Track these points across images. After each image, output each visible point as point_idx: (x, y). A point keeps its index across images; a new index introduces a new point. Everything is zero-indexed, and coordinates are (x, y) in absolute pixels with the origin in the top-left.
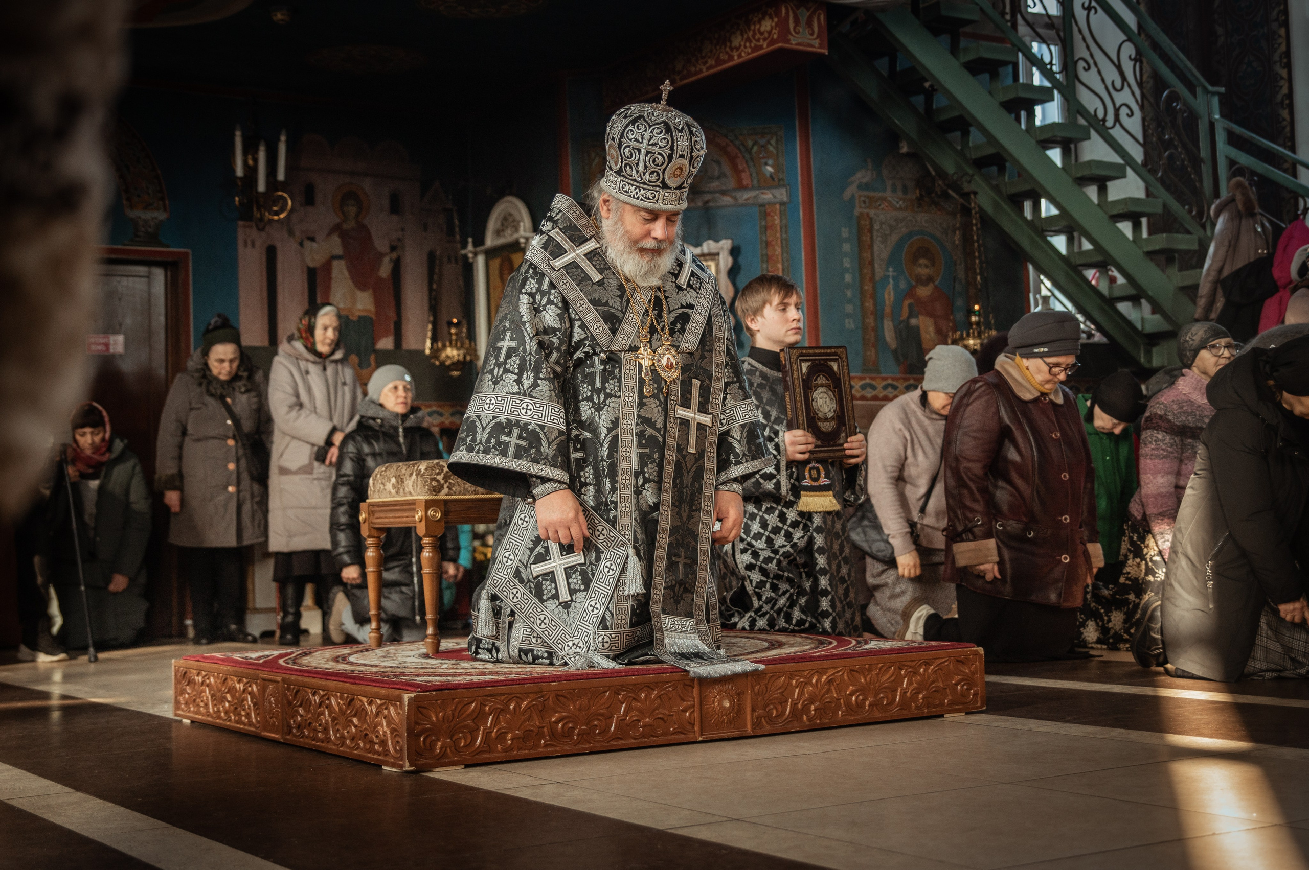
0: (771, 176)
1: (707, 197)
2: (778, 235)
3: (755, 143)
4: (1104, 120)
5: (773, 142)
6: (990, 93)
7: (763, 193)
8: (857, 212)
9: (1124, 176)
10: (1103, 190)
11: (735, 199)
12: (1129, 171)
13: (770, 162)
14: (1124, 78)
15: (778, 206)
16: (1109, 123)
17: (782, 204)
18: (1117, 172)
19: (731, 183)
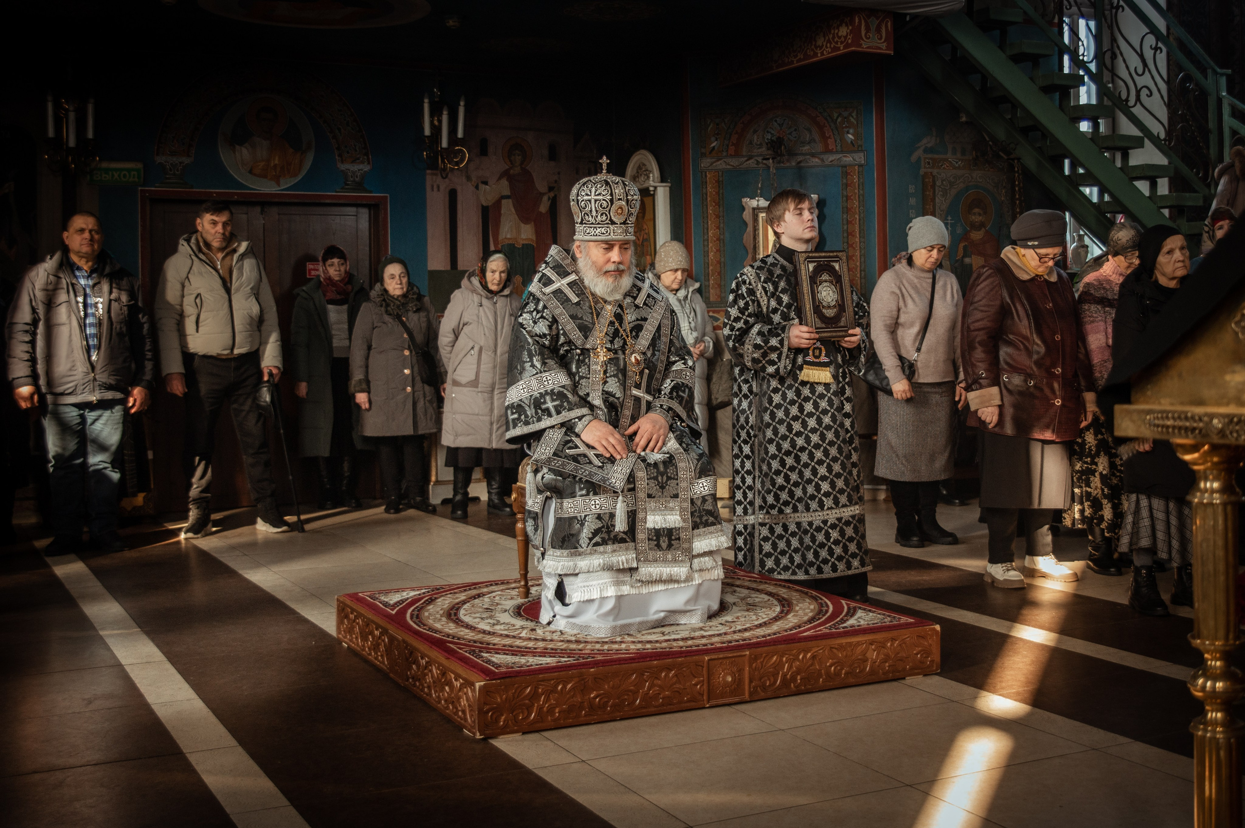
0: (852, 142)
1: (800, 158)
2: (856, 191)
3: (840, 115)
4: (1127, 100)
5: (854, 114)
6: (1031, 79)
7: (845, 156)
8: (922, 171)
9: (1142, 146)
10: (1125, 157)
11: (822, 160)
12: (1147, 142)
13: (851, 131)
14: (1145, 65)
15: (856, 168)
16: (1132, 102)
17: (860, 166)
18: (1138, 143)
19: (819, 147)
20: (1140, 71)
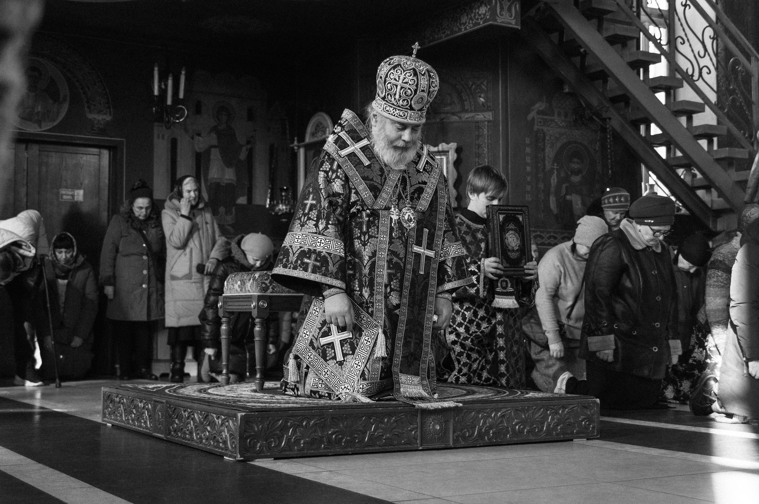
0: (483, 104)
1: (443, 116)
2: (486, 141)
3: (474, 83)
4: (692, 75)
5: (485, 83)
6: (621, 57)
7: (477, 115)
8: (536, 128)
9: (703, 111)
10: (690, 119)
11: (460, 118)
12: (707, 108)
13: (482, 95)
14: (706, 50)
15: (486, 123)
16: (696, 77)
17: (489, 121)
18: (699, 108)
19: (458, 108)
20: (702, 54)
